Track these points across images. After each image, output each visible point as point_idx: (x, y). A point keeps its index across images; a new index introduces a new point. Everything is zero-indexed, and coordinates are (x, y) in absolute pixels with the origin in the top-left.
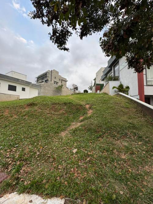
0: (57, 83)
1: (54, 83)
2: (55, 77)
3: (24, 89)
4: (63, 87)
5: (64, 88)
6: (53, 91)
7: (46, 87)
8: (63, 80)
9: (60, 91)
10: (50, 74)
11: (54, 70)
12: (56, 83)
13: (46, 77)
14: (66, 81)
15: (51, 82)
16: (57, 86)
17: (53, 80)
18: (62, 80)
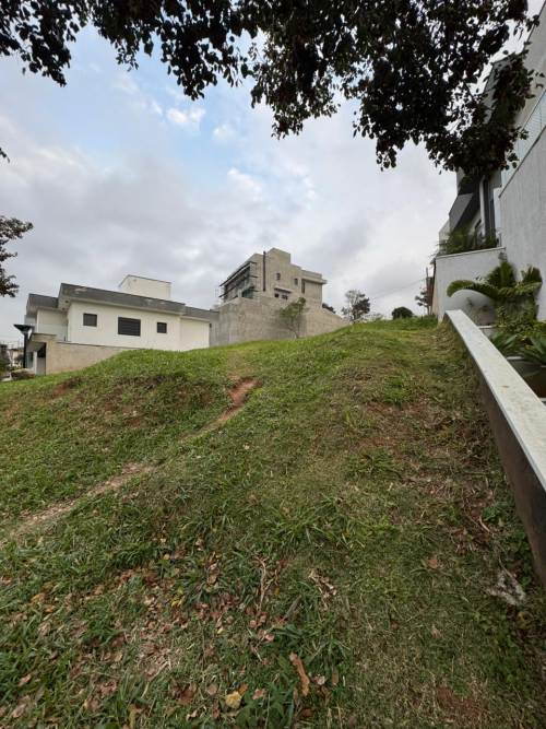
0: (285, 294)
1: (277, 296)
2: (279, 275)
3: (162, 328)
4: (307, 305)
5: (308, 309)
6: (273, 325)
7: (247, 314)
8: (309, 281)
9: (295, 322)
10: (261, 265)
11: (273, 250)
12: (282, 293)
13: (247, 278)
14: (321, 284)
15: (263, 294)
16: (284, 305)
17: (273, 283)
18: (304, 281)
